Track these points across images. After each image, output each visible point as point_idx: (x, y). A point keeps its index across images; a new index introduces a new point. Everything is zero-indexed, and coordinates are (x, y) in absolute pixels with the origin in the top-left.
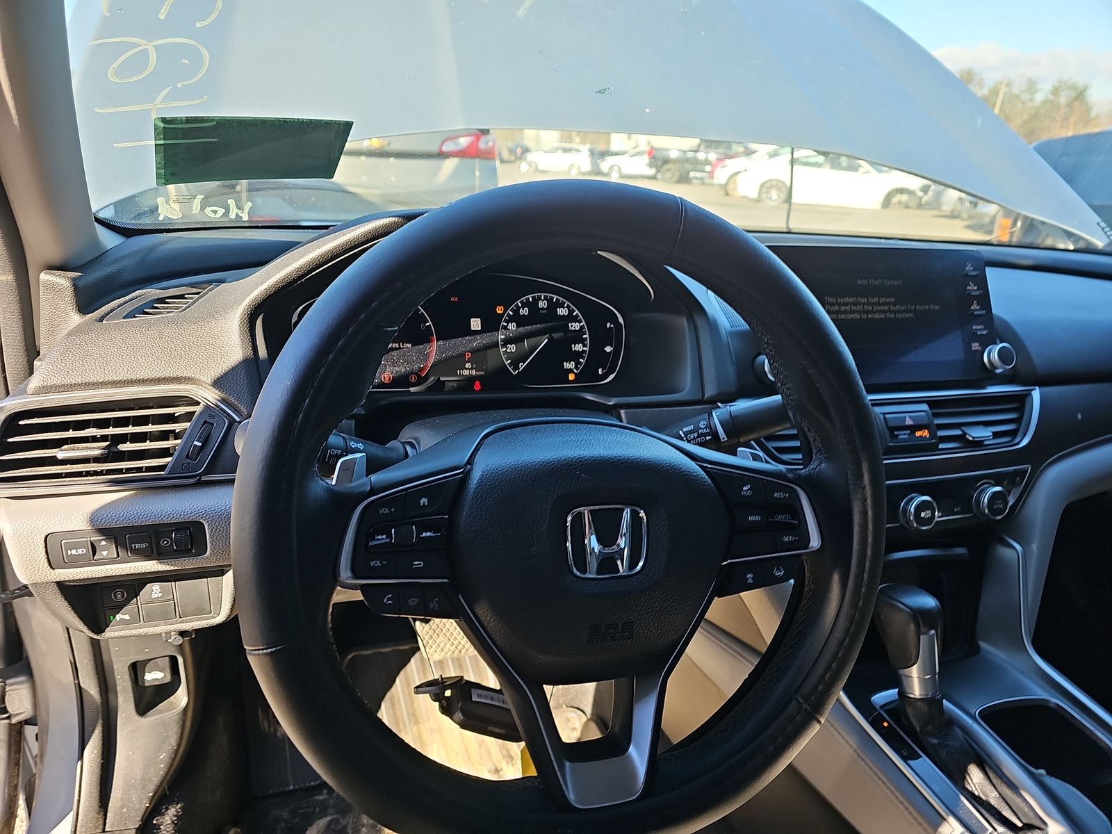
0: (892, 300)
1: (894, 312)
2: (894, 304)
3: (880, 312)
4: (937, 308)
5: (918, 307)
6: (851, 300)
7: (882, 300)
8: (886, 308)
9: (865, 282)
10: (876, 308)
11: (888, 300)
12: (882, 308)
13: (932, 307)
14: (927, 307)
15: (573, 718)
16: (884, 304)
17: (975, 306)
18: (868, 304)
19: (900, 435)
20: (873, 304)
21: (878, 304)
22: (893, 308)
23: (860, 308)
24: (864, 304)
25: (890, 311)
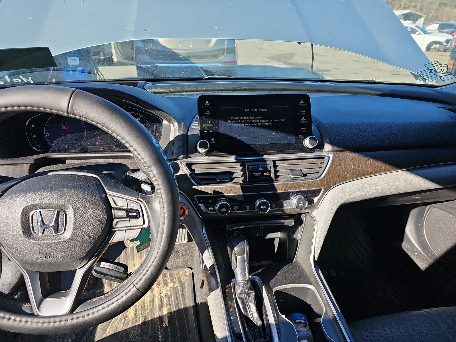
0: (261, 117)
1: (262, 123)
2: (262, 119)
3: (254, 123)
4: (283, 120)
5: (274, 120)
6: (240, 118)
7: (256, 118)
8: (257, 121)
9: (248, 110)
10: (253, 121)
11: (259, 118)
12: (256, 121)
13: (281, 120)
14: (278, 120)
15: (188, 272)
16: (256, 119)
17: (303, 119)
18: (249, 119)
19: (256, 174)
20: (251, 120)
21: (253, 119)
22: (261, 121)
23: (245, 121)
24: (247, 120)
25: (259, 122)
